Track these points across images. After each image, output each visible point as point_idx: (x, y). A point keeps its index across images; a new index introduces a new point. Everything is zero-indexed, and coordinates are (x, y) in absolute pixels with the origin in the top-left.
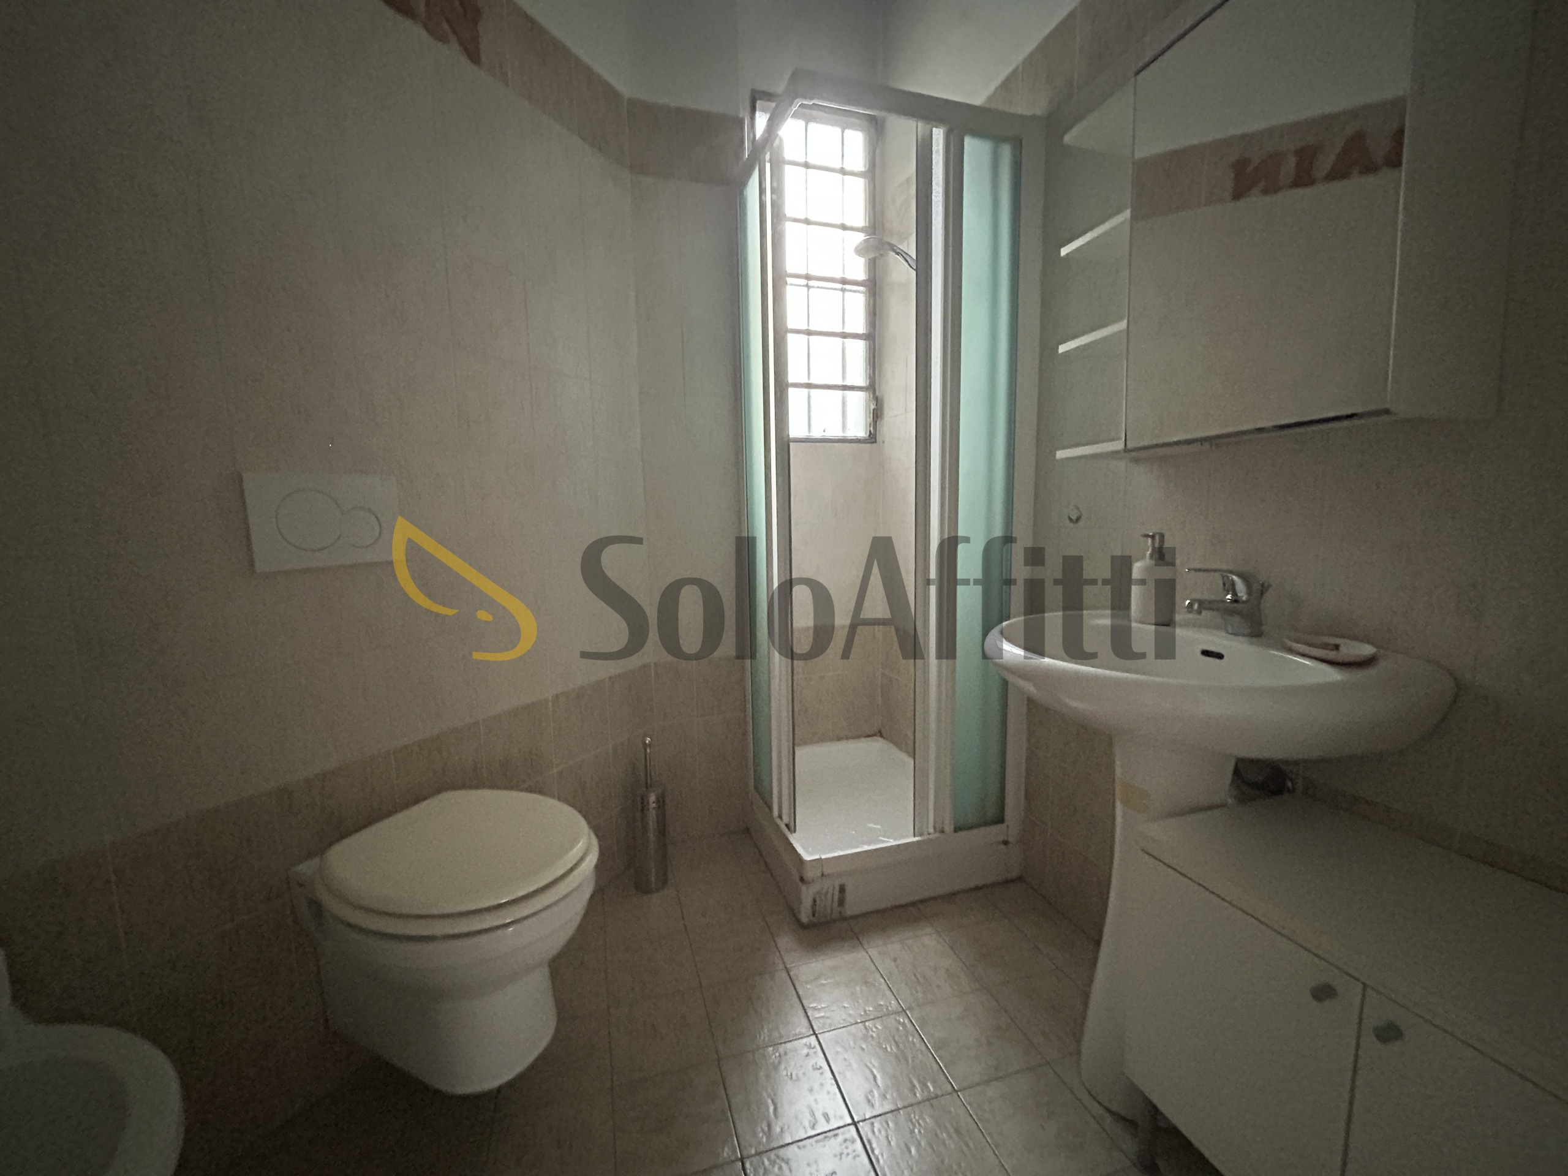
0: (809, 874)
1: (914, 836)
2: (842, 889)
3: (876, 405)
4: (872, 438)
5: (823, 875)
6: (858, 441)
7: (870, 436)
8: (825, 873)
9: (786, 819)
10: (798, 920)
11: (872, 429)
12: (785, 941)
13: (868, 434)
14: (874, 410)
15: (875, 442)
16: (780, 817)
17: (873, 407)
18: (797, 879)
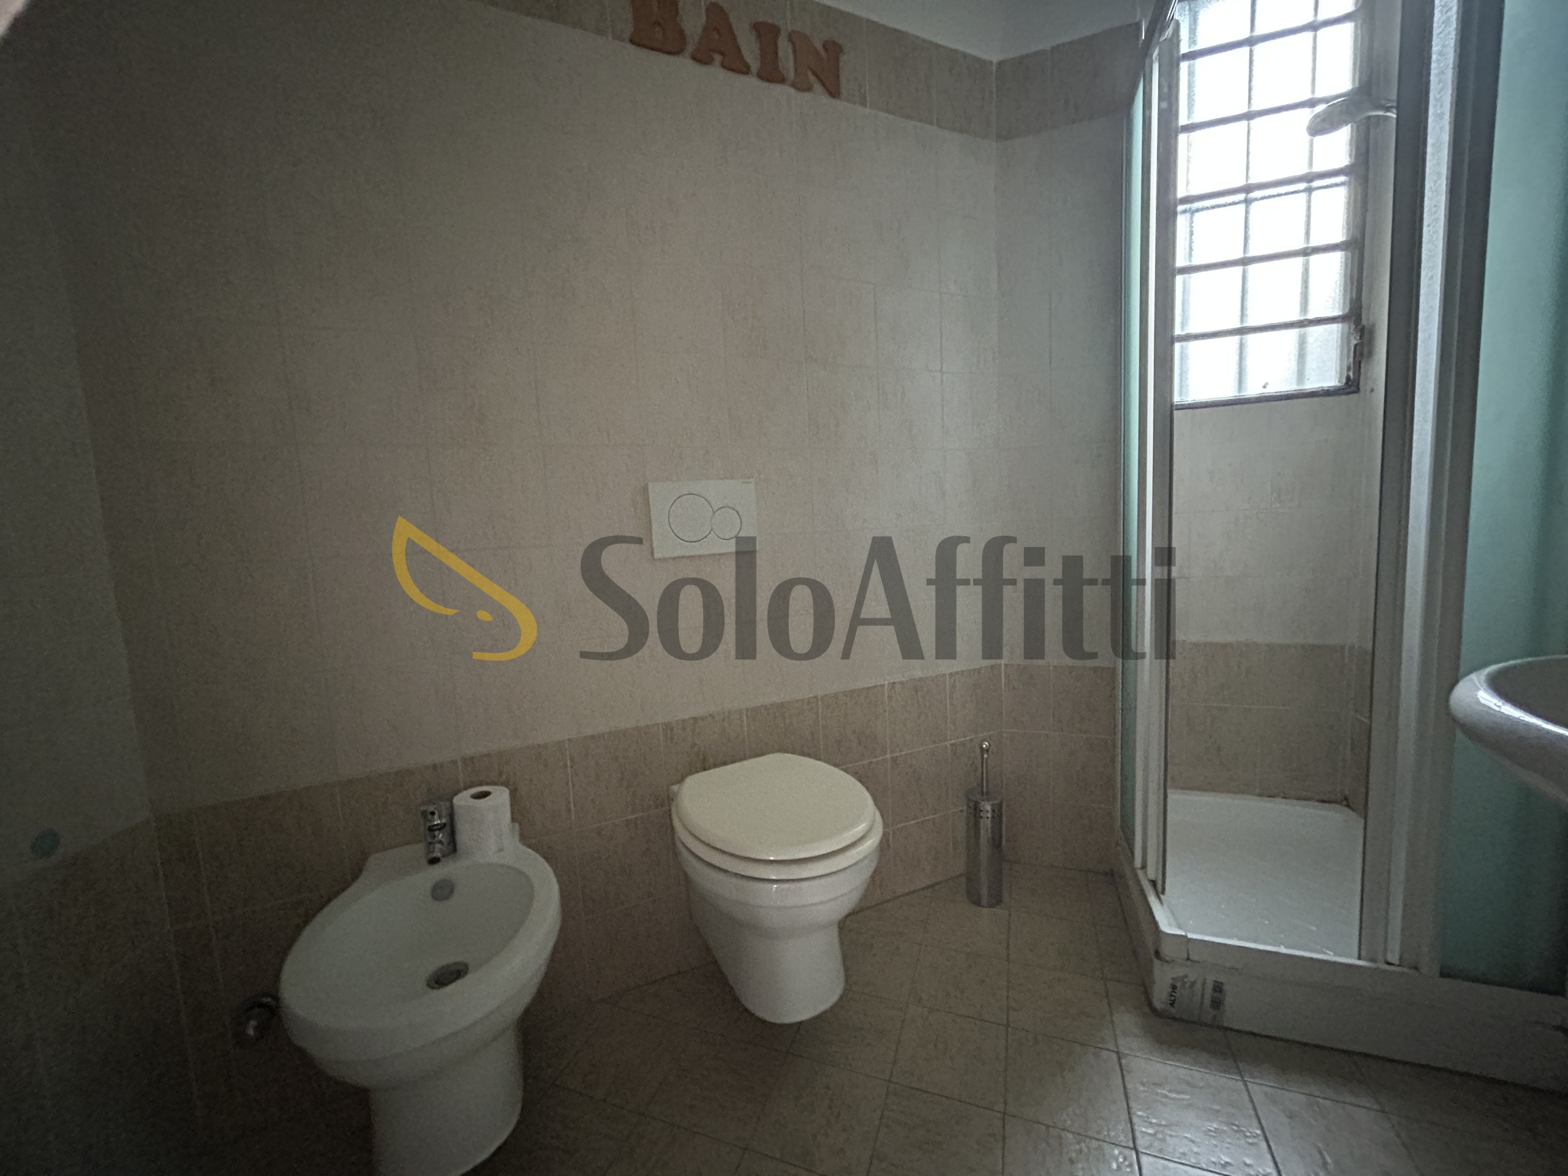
0: (1167, 950)
1: (1359, 958)
2: (1218, 988)
3: (1361, 338)
4: (1351, 386)
5: (1188, 959)
6: (1327, 393)
7: (1347, 383)
8: (1193, 957)
9: (1152, 872)
10: (1150, 1004)
11: (1351, 374)
12: (1126, 1020)
13: (1344, 381)
14: (1356, 346)
15: (1357, 391)
16: (1144, 867)
17: (1354, 342)
18: (1152, 952)
